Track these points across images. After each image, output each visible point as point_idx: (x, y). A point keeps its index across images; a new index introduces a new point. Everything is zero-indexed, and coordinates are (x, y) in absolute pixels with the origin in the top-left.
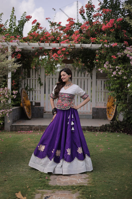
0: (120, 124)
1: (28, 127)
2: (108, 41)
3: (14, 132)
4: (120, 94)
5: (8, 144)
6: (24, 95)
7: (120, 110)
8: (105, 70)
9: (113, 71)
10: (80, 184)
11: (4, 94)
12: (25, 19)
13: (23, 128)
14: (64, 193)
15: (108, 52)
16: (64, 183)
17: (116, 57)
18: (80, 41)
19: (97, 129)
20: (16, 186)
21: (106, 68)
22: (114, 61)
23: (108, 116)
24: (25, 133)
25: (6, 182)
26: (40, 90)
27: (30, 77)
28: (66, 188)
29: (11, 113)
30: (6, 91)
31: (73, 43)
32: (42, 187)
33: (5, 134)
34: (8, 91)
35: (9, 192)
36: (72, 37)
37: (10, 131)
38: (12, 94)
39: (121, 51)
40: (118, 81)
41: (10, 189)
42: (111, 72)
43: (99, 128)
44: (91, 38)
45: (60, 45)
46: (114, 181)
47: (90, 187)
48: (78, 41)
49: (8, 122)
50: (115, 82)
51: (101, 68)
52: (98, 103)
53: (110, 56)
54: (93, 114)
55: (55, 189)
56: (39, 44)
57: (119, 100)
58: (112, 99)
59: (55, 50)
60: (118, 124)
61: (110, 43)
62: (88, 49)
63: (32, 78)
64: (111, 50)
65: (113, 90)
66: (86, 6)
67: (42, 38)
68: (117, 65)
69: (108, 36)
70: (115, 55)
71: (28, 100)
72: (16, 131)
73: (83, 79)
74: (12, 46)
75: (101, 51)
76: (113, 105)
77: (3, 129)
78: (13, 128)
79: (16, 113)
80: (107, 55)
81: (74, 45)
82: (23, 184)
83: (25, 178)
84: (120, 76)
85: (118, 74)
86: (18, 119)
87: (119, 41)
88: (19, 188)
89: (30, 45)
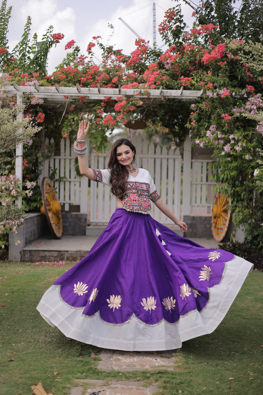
0: (239, 249)
1: (55, 254)
2: (215, 84)
3: (28, 264)
4: (238, 189)
5: (15, 288)
6: (48, 190)
7: (238, 221)
8: (208, 142)
9: (224, 145)
10: (158, 368)
11: (8, 188)
12: (50, 40)
13: (45, 256)
14: (128, 385)
15: (215, 106)
16: (128, 366)
17: (230, 117)
18: (159, 85)
20: (31, 371)
21: (211, 139)
22: (226, 124)
23: (214, 233)
24: (49, 264)
25: (13, 364)
26: (79, 180)
27: (60, 155)
28: (131, 375)
29: (23, 226)
30: (13, 183)
31: (146, 88)
32: (84, 374)
33: (9, 268)
34: (15, 182)
35: (18, 383)
36: (145, 76)
37: (21, 261)
38: (25, 188)
39: (240, 103)
40: (234, 164)
41: (20, 377)
42: (220, 146)
44: (182, 77)
45: (120, 91)
46: (226, 363)
47: (180, 374)
48: (155, 83)
49: (16, 244)
50: (228, 165)
51: (201, 139)
52: (194, 206)
53: (219, 115)
55: (109, 378)
56: (78, 89)
57: (238, 201)
58: (223, 200)
59: (110, 102)
60: (234, 249)
61: (218, 90)
62: (175, 99)
63: (65, 157)
64: (219, 103)
65: (226, 182)
66: (166, 15)
67: (83, 77)
68: (232, 133)
69: (215, 75)
70: (228, 113)
71: (56, 200)
72: (32, 261)
73: (164, 158)
74: (23, 93)
75: (200, 104)
76: (225, 211)
77: (5, 258)
78: (26, 256)
79: (31, 227)
80: (212, 113)
81: (146, 91)
82: (47, 368)
83: (50, 356)
84: (238, 154)
85: (234, 150)
86: (36, 237)
87: (237, 85)
88: (39, 375)
89: (60, 91)
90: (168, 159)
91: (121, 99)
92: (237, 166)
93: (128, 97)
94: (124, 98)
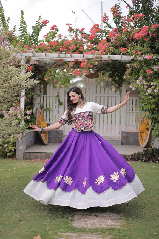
0: (156, 152)
1: (44, 155)
2: (142, 52)
3: (28, 160)
4: (155, 116)
5: (21, 176)
6: (40, 115)
7: (156, 135)
8: (137, 87)
9: (148, 89)
10: (110, 226)
11: (16, 114)
12: (40, 25)
13: (38, 156)
14: (92, 237)
15: (142, 65)
16: (92, 225)
17: (151, 72)
18: (108, 52)
19: (128, 158)
20: (33, 227)
21: (140, 85)
22: (149, 76)
23: (140, 142)
24: (40, 161)
25: (22, 223)
26: (58, 110)
27: (46, 95)
28: (94, 231)
29: (25, 137)
30: (19, 111)
31: (100, 54)
32: (65, 229)
33: (17, 163)
34: (20, 111)
35: (25, 234)
36: (99, 46)
37: (23, 159)
38: (26, 114)
39: (158, 63)
40: (154, 100)
41: (26, 231)
42: (145, 89)
43: (130, 156)
44: (122, 47)
45: (84, 56)
46: (152, 223)
47: (124, 230)
48: (105, 51)
49: (20, 148)
50: (149, 101)
51: (133, 85)
52: (128, 126)
53: (144, 71)
54: (122, 139)
55: (81, 233)
56: (58, 55)
57: (155, 123)
58: (146, 122)
59: (77, 62)
60: (153, 152)
61: (144, 55)
62: (117, 61)
63: (50, 96)
64: (145, 63)
65: (147, 111)
66: (112, 10)
67: (61, 48)
68: (152, 81)
69: (141, 46)
70: (150, 69)
71: (44, 122)
72: (30, 159)
73: (110, 97)
74: (25, 57)
75: (133, 64)
76: (147, 129)
77: (14, 157)
78: (27, 156)
79: (30, 138)
80: (140, 69)
81: (100, 56)
82: (42, 225)
83: (44, 218)
84: (156, 94)
85: (154, 92)
86: (32, 144)
87: (155, 52)
88: (38, 230)
89: (48, 56)
90: (112, 97)
91: (85, 60)
92: (155, 102)
93: (89, 59)
94: (86, 60)
